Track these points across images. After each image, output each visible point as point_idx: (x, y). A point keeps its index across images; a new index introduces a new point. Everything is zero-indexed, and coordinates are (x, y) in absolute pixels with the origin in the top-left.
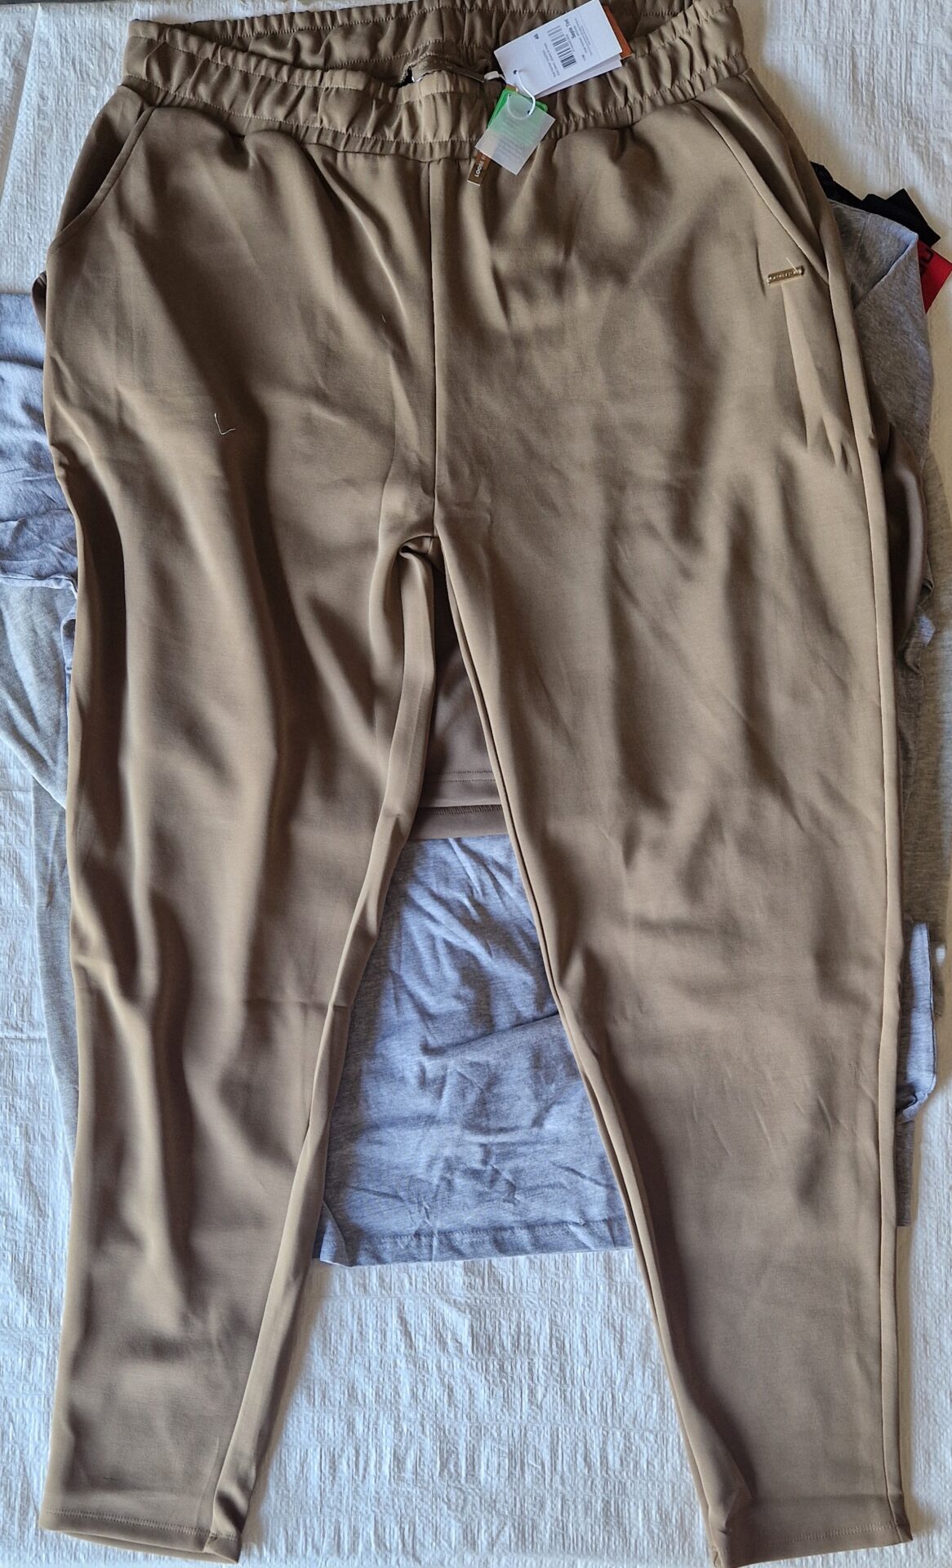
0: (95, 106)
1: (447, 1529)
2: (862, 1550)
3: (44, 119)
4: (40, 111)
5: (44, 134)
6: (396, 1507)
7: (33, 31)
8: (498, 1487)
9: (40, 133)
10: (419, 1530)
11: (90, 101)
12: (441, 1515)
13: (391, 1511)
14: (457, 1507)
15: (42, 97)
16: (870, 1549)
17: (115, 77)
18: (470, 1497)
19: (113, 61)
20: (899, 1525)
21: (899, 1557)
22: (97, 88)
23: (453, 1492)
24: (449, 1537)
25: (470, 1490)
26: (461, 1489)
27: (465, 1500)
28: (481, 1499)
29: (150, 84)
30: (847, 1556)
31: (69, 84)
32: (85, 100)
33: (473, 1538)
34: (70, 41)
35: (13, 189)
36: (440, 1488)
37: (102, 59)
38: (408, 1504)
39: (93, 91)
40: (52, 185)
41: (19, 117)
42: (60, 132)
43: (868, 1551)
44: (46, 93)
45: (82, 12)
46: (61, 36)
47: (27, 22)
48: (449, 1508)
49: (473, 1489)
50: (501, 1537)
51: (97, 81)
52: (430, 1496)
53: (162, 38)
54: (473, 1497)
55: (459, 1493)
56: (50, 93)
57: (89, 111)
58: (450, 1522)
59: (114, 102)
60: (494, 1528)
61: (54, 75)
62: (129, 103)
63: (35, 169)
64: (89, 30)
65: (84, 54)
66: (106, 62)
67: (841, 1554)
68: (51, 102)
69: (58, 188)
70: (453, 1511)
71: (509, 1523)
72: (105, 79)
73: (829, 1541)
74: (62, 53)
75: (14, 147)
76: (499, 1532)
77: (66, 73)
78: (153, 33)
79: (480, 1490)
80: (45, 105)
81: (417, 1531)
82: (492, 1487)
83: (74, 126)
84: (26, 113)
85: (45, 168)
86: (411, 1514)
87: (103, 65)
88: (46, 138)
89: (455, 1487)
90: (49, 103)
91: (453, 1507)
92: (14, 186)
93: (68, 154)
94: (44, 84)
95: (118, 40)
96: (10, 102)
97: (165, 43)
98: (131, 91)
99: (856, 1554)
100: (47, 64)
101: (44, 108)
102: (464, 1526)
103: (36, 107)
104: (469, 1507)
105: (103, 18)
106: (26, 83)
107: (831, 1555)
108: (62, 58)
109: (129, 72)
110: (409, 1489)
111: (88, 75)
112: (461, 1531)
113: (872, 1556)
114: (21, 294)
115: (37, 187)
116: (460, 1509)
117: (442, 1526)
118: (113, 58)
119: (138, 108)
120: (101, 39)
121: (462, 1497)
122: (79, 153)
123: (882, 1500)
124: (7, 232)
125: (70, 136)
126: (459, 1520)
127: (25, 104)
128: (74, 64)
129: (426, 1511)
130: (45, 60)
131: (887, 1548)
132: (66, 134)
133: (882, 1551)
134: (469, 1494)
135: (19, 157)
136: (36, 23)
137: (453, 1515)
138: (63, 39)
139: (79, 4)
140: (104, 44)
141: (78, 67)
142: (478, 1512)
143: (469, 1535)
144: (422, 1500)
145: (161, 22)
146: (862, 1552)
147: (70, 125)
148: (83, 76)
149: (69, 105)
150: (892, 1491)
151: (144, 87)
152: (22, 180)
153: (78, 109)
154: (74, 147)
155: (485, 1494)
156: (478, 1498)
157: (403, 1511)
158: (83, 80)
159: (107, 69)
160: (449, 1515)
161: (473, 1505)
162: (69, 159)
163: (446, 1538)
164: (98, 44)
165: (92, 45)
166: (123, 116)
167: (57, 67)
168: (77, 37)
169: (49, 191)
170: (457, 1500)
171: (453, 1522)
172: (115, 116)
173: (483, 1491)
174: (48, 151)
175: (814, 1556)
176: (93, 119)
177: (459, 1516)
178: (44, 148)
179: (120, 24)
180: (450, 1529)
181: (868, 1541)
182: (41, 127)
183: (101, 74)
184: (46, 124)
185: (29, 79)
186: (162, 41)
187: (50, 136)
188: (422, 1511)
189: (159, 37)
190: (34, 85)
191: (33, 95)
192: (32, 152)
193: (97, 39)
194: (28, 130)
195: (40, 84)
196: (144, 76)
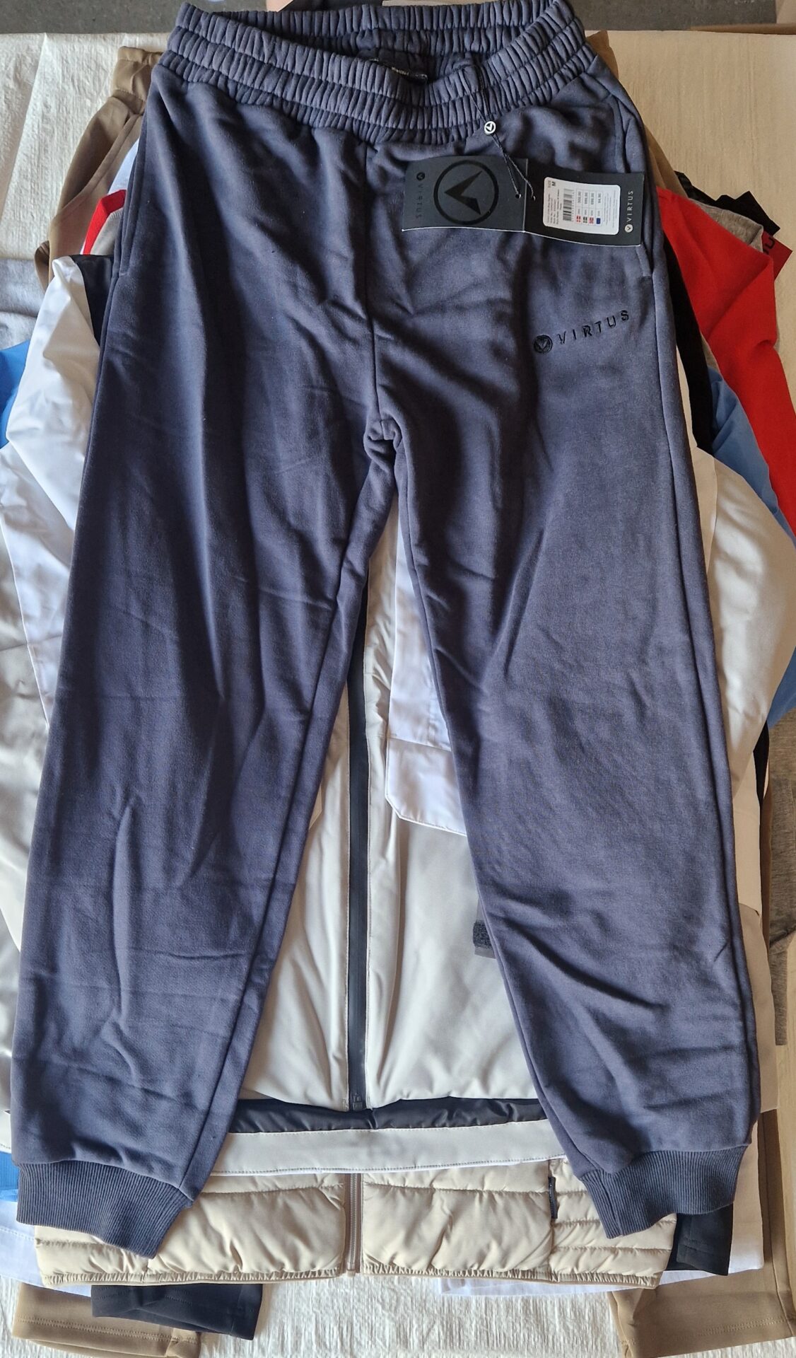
0: (89, 114)
1: (382, 1328)
2: (757, 1344)
3: (47, 123)
4: (43, 117)
5: (47, 134)
6: (335, 1308)
7: (40, 54)
8: (427, 1287)
9: (44, 134)
10: (356, 1328)
11: (86, 111)
12: (376, 1315)
13: (331, 1311)
14: (391, 1306)
15: (46, 106)
16: (764, 1343)
17: (107, 92)
18: (402, 1298)
19: (105, 80)
20: (790, 1320)
21: (790, 1350)
22: (91, 100)
23: (386, 1293)
24: (384, 1336)
25: (402, 1291)
26: (393, 1290)
27: (398, 1300)
28: (412, 1298)
29: (136, 97)
30: (743, 1350)
31: (68, 97)
32: (82, 110)
33: (405, 1336)
34: (70, 62)
35: (20, 177)
36: (375, 1289)
37: (96, 79)
38: (346, 1304)
39: (88, 103)
40: (52, 176)
41: (27, 121)
42: (60, 134)
43: (762, 1345)
44: (49, 103)
45: (81, 40)
46: (63, 58)
47: (34, 47)
48: (383, 1307)
49: (405, 1290)
50: (431, 1334)
51: (92, 95)
52: (366, 1297)
53: (146, 61)
54: (405, 1297)
55: (392, 1294)
56: (52, 103)
57: (85, 118)
58: (384, 1321)
59: (105, 109)
60: (424, 1326)
61: (56, 89)
62: (117, 111)
63: (38, 162)
64: (86, 54)
65: (81, 73)
66: (99, 80)
67: (738, 1348)
68: (53, 110)
69: (57, 178)
70: (388, 1311)
71: (438, 1322)
72: (98, 94)
73: (727, 1336)
74: (63, 71)
75: (21, 144)
76: (429, 1330)
77: (66, 87)
78: (139, 57)
79: (411, 1290)
80: (48, 112)
81: (355, 1331)
82: (422, 1287)
83: (72, 130)
84: (32, 118)
85: (47, 161)
86: (349, 1314)
87: (97, 83)
88: (48, 138)
89: (389, 1288)
90: (52, 110)
91: (387, 1307)
92: (20, 174)
93: (66, 151)
94: (47, 95)
95: (109, 64)
96: (19, 109)
97: (148, 66)
98: (119, 102)
99: (751, 1347)
100: (50, 80)
101: (48, 115)
102: (397, 1325)
103: (41, 113)
104: (401, 1308)
105: (98, 46)
106: (33, 94)
107: (729, 1349)
108: (63, 75)
109: (118, 87)
110: (347, 1291)
111: (85, 90)
112: (394, 1330)
113: (765, 1349)
114: (24, 260)
115: (40, 176)
116: (393, 1309)
117: (377, 1325)
118: (105, 77)
119: (125, 116)
120: (96, 62)
121: (395, 1297)
122: (75, 150)
123: (773, 1297)
124: (14, 211)
125: (68, 137)
126: (393, 1319)
127: (32, 110)
128: (73, 81)
129: (362, 1311)
130: (49, 77)
131: (779, 1342)
132: (65, 136)
133: (774, 1345)
134: (401, 1294)
135: (25, 152)
136: (43, 48)
137: (387, 1314)
138: (64, 61)
139: (78, 35)
140: (98, 66)
141: (76, 84)
142: (410, 1312)
143: (402, 1333)
144: (359, 1301)
145: (146, 50)
146: (757, 1346)
147: (69, 129)
148: (80, 90)
149: (68, 113)
150: (781, 1288)
151: (130, 99)
152: (27, 170)
153: (76, 117)
154: (72, 146)
155: (415, 1295)
156: (409, 1299)
157: (342, 1311)
158: (80, 94)
159: (100, 86)
160: (383, 1315)
161: (405, 1304)
162: (67, 156)
163: (381, 1336)
164: (93, 66)
165: (88, 66)
166: (113, 121)
167: (58, 83)
168: (76, 60)
169: (50, 179)
170: (390, 1300)
171: (387, 1321)
172: (106, 120)
173: (414, 1291)
174: (49, 149)
175: (714, 1351)
176: (88, 123)
177: (393, 1315)
178: (47, 146)
179: (112, 51)
180: (384, 1329)
181: (763, 1335)
182: (45, 130)
183: (95, 90)
184: (48, 127)
185: (36, 91)
186: (145, 63)
187: (52, 137)
188: (359, 1311)
189: (143, 60)
190: (40, 96)
191: (38, 104)
192: (37, 148)
193: (93, 62)
194: (33, 131)
195: (45, 96)
196: (130, 89)
